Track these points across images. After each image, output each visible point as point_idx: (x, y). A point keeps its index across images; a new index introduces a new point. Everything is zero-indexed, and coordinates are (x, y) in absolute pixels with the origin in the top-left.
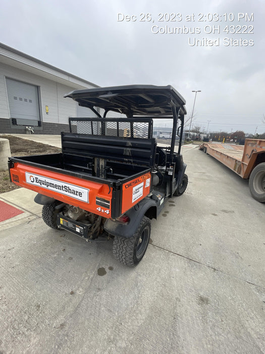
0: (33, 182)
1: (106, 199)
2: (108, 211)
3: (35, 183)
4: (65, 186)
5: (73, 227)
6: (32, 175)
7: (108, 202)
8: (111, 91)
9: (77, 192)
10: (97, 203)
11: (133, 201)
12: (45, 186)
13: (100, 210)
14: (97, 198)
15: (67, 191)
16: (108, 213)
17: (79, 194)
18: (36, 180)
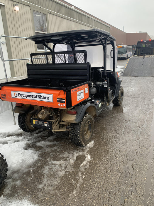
0: (16, 96)
1: (63, 98)
2: (64, 104)
3: (18, 97)
4: (38, 95)
5: (43, 124)
6: (16, 92)
7: (64, 99)
8: (58, 35)
9: (46, 97)
10: (58, 101)
11: (78, 100)
12: (25, 98)
13: (60, 105)
14: (58, 99)
15: (39, 98)
16: (64, 105)
17: (47, 98)
18: (19, 95)
